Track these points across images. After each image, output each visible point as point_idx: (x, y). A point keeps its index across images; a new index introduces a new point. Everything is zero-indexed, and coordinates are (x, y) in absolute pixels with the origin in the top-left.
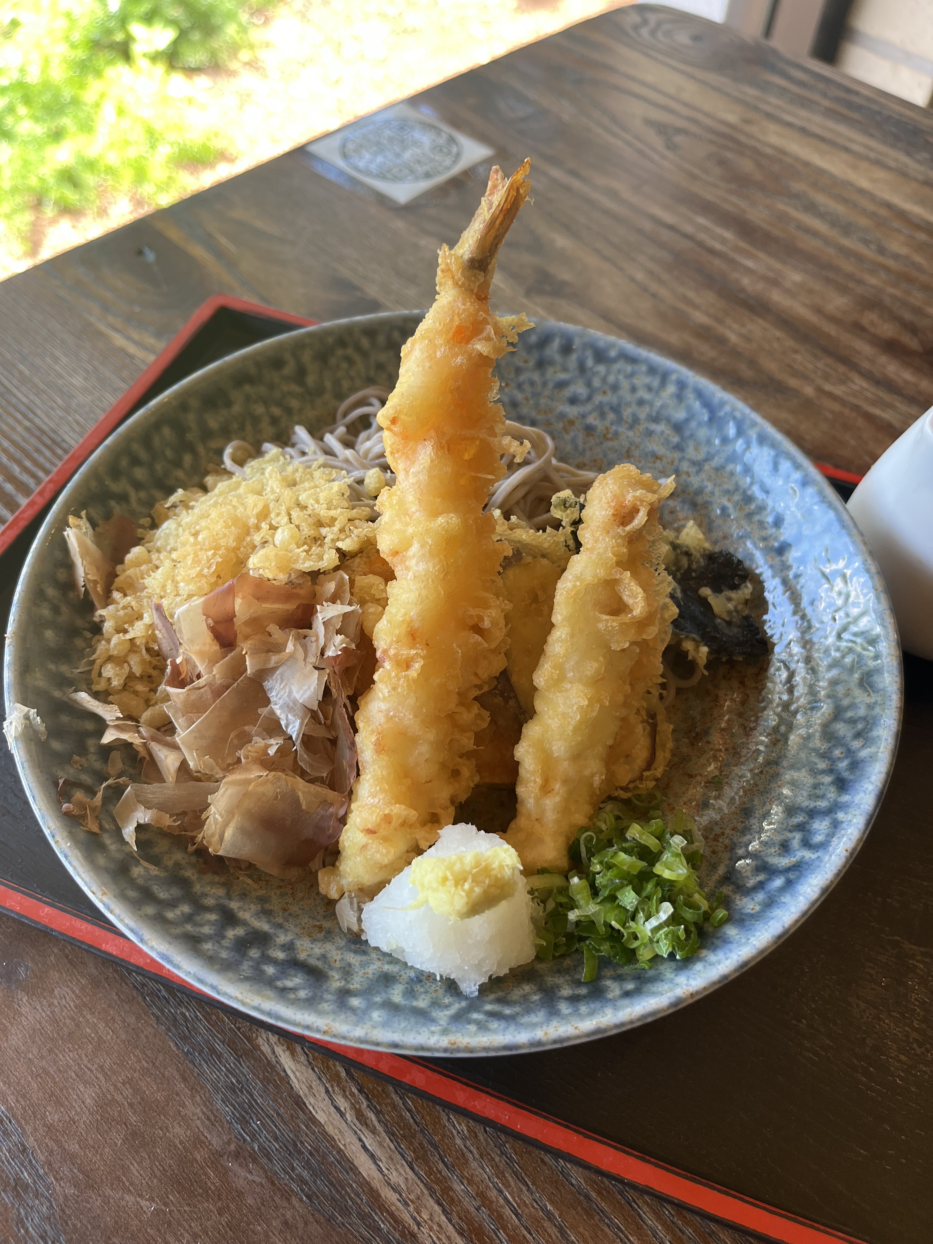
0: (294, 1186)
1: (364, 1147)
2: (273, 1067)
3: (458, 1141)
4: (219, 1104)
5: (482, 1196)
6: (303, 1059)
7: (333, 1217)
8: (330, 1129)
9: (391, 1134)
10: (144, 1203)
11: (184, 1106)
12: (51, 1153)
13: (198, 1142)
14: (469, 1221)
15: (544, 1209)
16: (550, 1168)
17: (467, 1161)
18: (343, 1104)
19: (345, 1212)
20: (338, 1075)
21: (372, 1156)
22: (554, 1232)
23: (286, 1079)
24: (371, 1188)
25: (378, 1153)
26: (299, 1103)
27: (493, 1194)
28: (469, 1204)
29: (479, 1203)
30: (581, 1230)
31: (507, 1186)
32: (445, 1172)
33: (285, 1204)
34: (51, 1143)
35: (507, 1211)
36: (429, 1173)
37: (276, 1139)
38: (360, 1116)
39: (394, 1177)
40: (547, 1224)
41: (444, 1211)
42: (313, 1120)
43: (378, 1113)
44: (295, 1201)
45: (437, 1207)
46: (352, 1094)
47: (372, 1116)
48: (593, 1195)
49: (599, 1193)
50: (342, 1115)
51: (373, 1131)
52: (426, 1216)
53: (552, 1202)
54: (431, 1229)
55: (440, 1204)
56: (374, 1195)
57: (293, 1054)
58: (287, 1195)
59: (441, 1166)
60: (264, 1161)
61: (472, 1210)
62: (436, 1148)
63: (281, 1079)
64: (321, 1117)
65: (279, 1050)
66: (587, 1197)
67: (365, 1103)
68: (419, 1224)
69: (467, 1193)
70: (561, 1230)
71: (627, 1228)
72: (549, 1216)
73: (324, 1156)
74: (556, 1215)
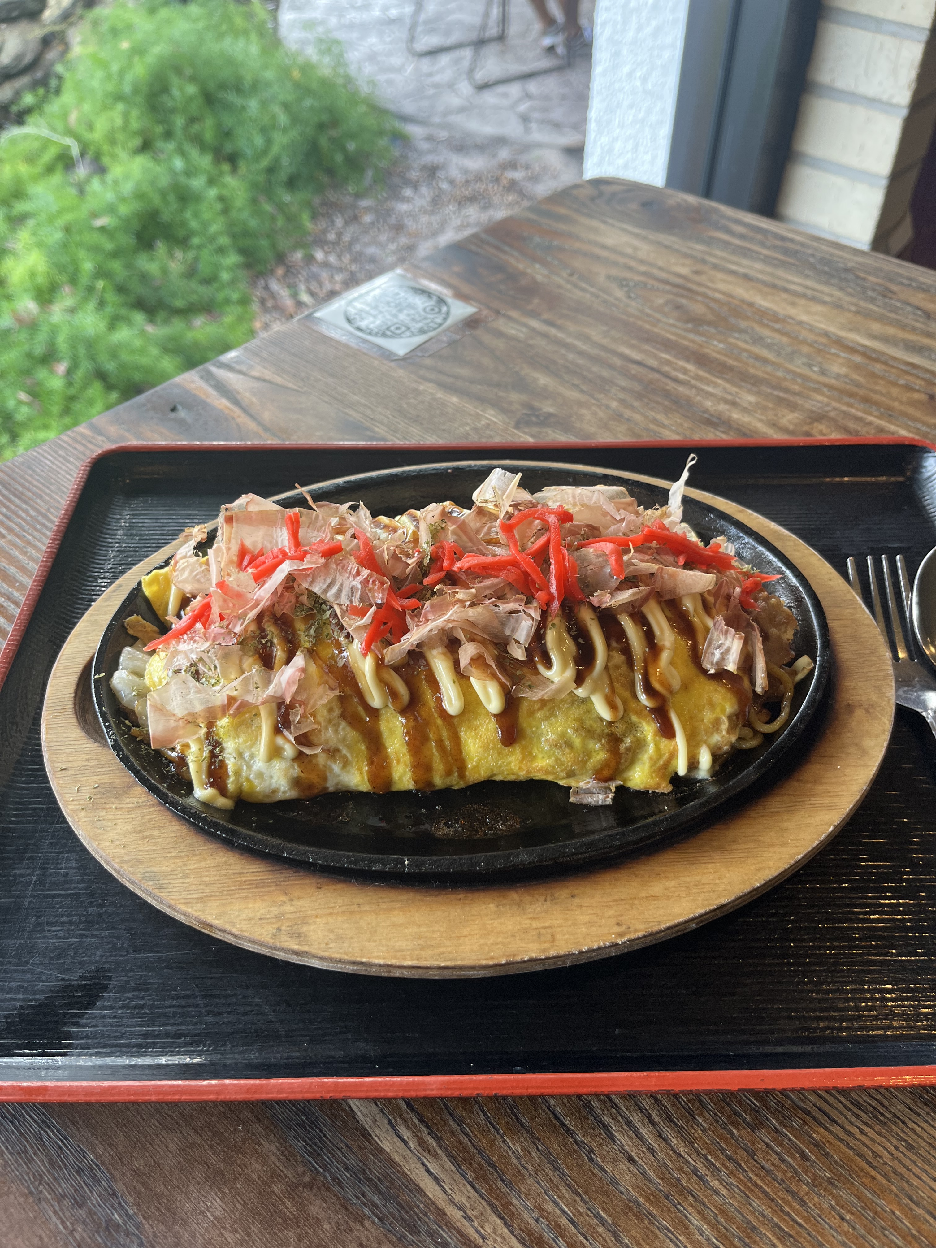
0: (366, 1211)
1: (428, 1171)
3: (514, 1160)
4: (292, 1140)
5: (539, 1208)
7: (403, 1236)
8: (396, 1157)
9: (452, 1158)
10: (227, 1234)
11: (259, 1144)
12: (138, 1194)
13: (275, 1176)
14: (530, 1232)
15: (598, 1217)
16: (600, 1179)
17: (523, 1176)
18: (405, 1133)
19: (414, 1230)
21: (436, 1179)
22: (608, 1236)
24: (437, 1208)
25: (441, 1176)
26: (366, 1135)
27: (549, 1206)
28: (529, 1217)
29: (536, 1215)
30: (634, 1233)
31: (562, 1197)
32: (505, 1189)
33: (359, 1227)
34: (139, 1186)
35: (564, 1221)
36: (490, 1191)
37: (347, 1169)
38: (422, 1143)
39: (457, 1198)
40: (601, 1229)
41: (506, 1224)
42: (380, 1150)
43: (438, 1139)
44: (367, 1223)
45: (498, 1221)
46: (414, 1124)
47: (432, 1142)
48: (642, 1200)
49: (647, 1199)
50: (405, 1143)
51: (435, 1156)
52: (489, 1230)
53: (604, 1210)
54: (495, 1241)
55: (501, 1218)
56: (441, 1214)
58: (360, 1219)
59: (500, 1183)
60: (337, 1189)
61: (532, 1222)
62: (494, 1167)
64: (387, 1146)
66: (636, 1202)
67: (426, 1131)
68: (483, 1238)
69: (526, 1207)
70: (615, 1234)
71: (675, 1229)
72: (603, 1223)
73: (392, 1181)
74: (610, 1221)
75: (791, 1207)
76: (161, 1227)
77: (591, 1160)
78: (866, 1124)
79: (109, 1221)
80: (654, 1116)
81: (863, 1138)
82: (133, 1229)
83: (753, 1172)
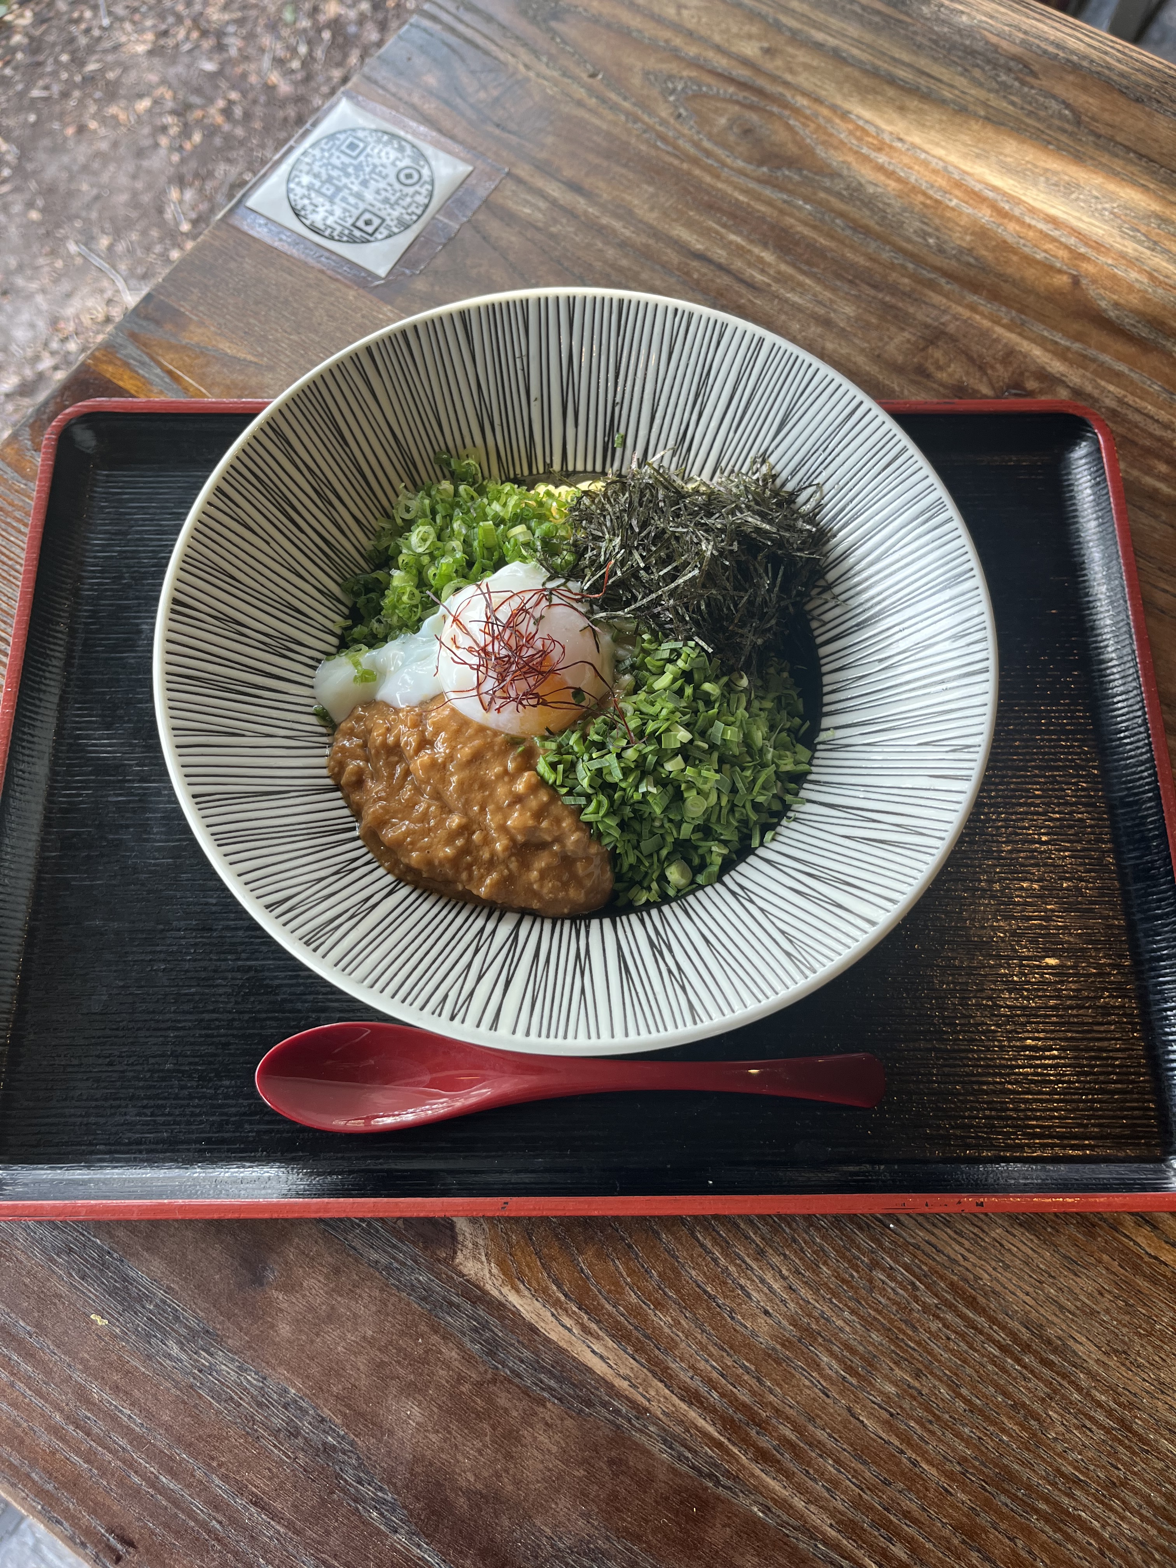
0: (546, 1394)
1: (593, 1351)
2: (504, 1305)
3: (666, 1330)
4: (469, 1345)
5: (693, 1367)
6: (526, 1293)
7: (581, 1410)
8: (562, 1344)
9: (612, 1337)
10: (431, 1436)
11: (441, 1352)
12: (345, 1415)
13: (461, 1379)
14: (687, 1389)
15: (743, 1367)
16: (742, 1334)
17: (675, 1342)
18: (568, 1322)
19: (589, 1404)
20: (558, 1300)
21: (601, 1357)
22: (753, 1382)
23: (517, 1313)
24: (606, 1382)
25: (605, 1354)
26: (533, 1329)
27: (702, 1365)
28: (685, 1377)
29: (691, 1373)
30: (774, 1376)
31: (711, 1356)
32: (661, 1356)
33: (542, 1409)
34: (343, 1409)
35: (715, 1375)
36: (649, 1360)
37: (522, 1361)
38: (585, 1329)
39: (622, 1370)
40: (746, 1377)
41: (666, 1386)
42: (548, 1340)
43: (598, 1322)
44: (549, 1405)
46: (574, 1312)
47: (593, 1326)
48: (778, 1347)
49: (783, 1345)
50: (570, 1330)
51: (598, 1338)
52: (653, 1393)
53: (748, 1360)
54: (660, 1402)
55: (662, 1382)
56: (610, 1386)
57: (518, 1291)
59: (657, 1352)
60: (517, 1380)
61: (688, 1380)
62: (649, 1338)
63: (513, 1313)
64: (553, 1336)
65: (505, 1290)
66: (773, 1349)
67: (586, 1317)
68: (649, 1401)
69: (682, 1368)
70: (759, 1380)
71: (808, 1366)
72: (747, 1371)
73: (563, 1366)
74: (753, 1368)
75: (905, 1333)
76: (373, 1440)
77: (733, 1318)
78: (968, 1250)
79: (325, 1444)
80: (784, 1272)
81: (965, 1264)
82: (348, 1447)
83: (871, 1307)
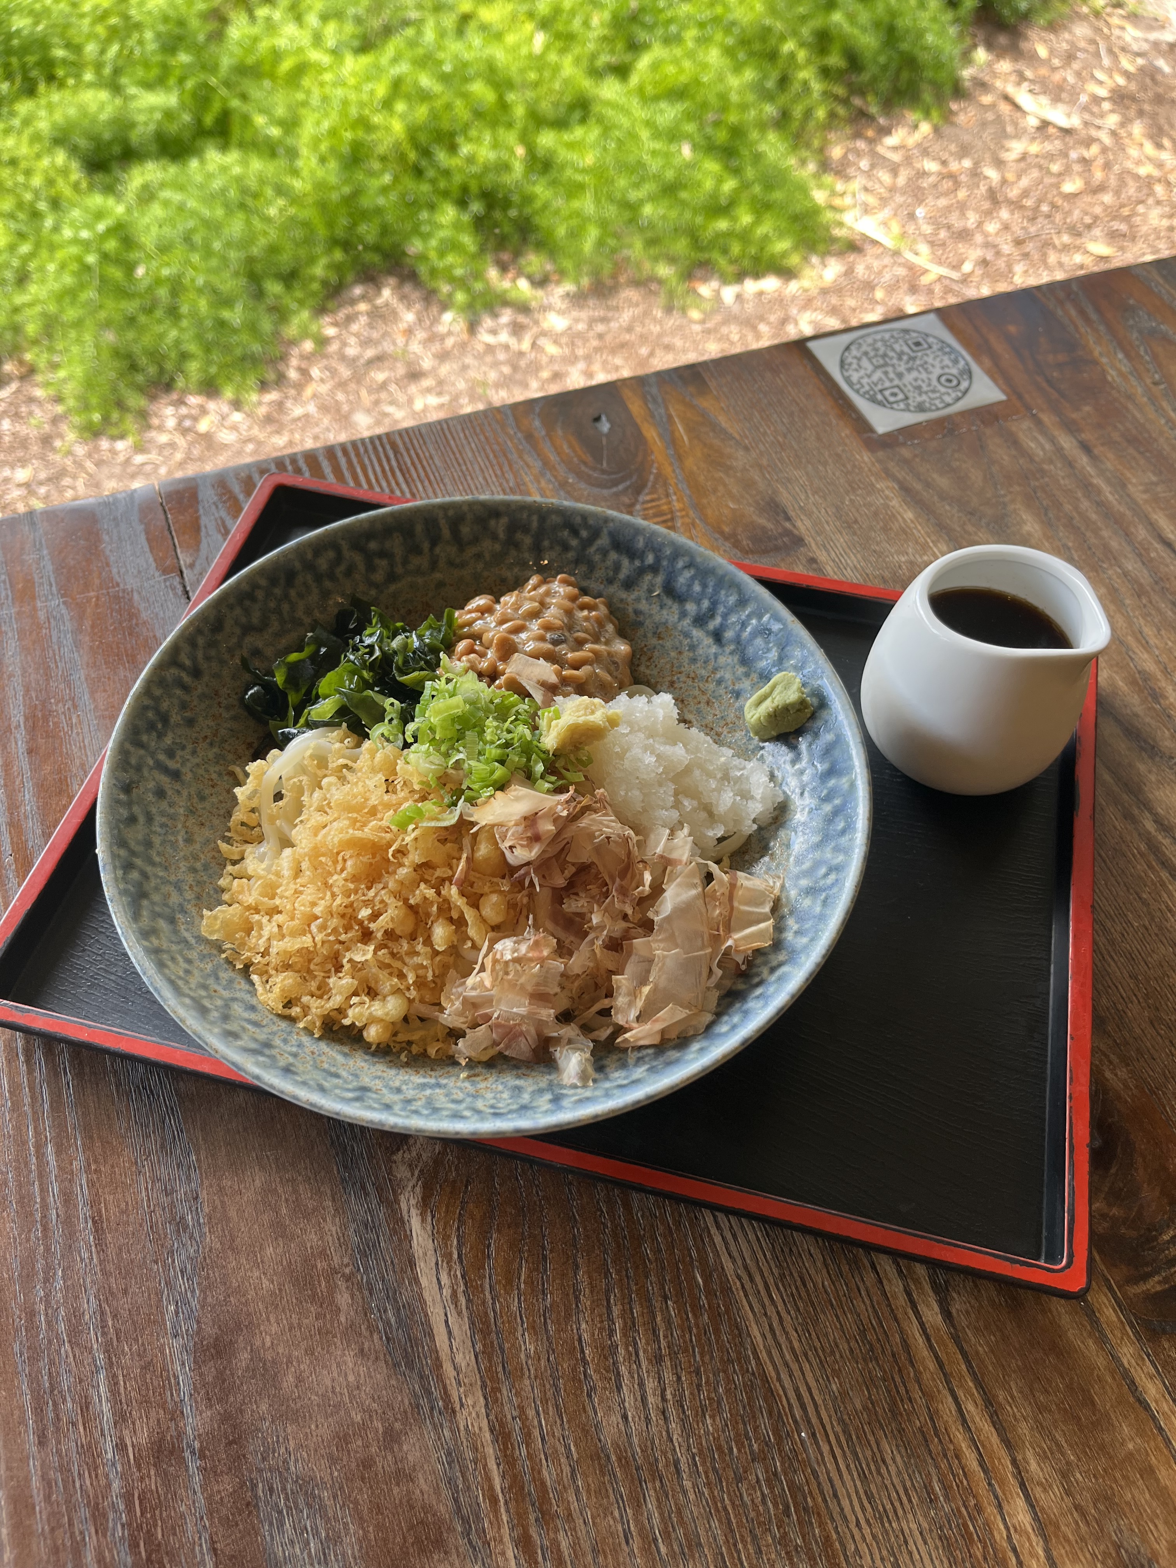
0: (380, 1325)
1: (447, 1322)
2: (403, 1223)
3: (523, 1356)
4: (351, 1232)
5: (522, 1409)
7: (399, 1365)
9: (472, 1323)
12: (215, 1208)
13: (323, 1254)
14: (502, 1425)
16: (588, 1417)
17: (523, 1374)
18: (445, 1279)
19: (410, 1365)
20: (451, 1254)
21: (450, 1333)
23: (409, 1238)
24: (438, 1358)
26: (412, 1263)
27: (531, 1413)
28: (509, 1412)
29: (515, 1414)
30: (590, 1480)
31: (546, 1413)
32: (501, 1375)
33: (367, 1334)
35: (536, 1433)
36: (489, 1370)
37: (383, 1281)
38: (454, 1296)
39: (459, 1358)
40: (563, 1459)
41: (486, 1405)
42: (416, 1279)
43: (469, 1301)
46: (456, 1276)
47: (463, 1301)
48: (614, 1458)
49: (619, 1459)
50: (440, 1287)
51: (459, 1313)
52: (470, 1402)
53: (576, 1445)
54: (470, 1414)
55: (485, 1398)
57: (423, 1221)
58: (372, 1329)
59: (500, 1369)
60: (366, 1293)
62: (503, 1352)
63: (406, 1236)
65: (414, 1212)
66: (608, 1457)
67: (462, 1288)
68: (462, 1405)
69: (511, 1401)
70: (573, 1471)
71: (629, 1500)
72: (569, 1456)
74: (575, 1457)
76: (218, 1245)
77: (589, 1396)
79: (182, 1218)
82: (196, 1235)
83: (729, 1494)
